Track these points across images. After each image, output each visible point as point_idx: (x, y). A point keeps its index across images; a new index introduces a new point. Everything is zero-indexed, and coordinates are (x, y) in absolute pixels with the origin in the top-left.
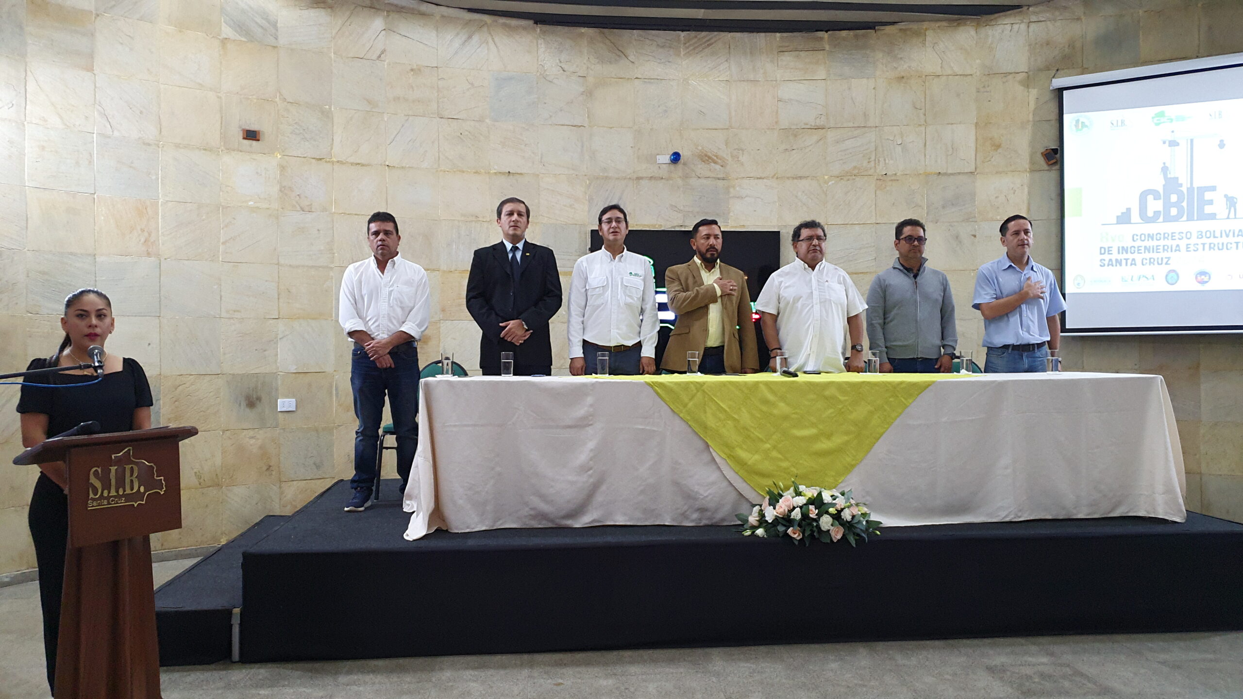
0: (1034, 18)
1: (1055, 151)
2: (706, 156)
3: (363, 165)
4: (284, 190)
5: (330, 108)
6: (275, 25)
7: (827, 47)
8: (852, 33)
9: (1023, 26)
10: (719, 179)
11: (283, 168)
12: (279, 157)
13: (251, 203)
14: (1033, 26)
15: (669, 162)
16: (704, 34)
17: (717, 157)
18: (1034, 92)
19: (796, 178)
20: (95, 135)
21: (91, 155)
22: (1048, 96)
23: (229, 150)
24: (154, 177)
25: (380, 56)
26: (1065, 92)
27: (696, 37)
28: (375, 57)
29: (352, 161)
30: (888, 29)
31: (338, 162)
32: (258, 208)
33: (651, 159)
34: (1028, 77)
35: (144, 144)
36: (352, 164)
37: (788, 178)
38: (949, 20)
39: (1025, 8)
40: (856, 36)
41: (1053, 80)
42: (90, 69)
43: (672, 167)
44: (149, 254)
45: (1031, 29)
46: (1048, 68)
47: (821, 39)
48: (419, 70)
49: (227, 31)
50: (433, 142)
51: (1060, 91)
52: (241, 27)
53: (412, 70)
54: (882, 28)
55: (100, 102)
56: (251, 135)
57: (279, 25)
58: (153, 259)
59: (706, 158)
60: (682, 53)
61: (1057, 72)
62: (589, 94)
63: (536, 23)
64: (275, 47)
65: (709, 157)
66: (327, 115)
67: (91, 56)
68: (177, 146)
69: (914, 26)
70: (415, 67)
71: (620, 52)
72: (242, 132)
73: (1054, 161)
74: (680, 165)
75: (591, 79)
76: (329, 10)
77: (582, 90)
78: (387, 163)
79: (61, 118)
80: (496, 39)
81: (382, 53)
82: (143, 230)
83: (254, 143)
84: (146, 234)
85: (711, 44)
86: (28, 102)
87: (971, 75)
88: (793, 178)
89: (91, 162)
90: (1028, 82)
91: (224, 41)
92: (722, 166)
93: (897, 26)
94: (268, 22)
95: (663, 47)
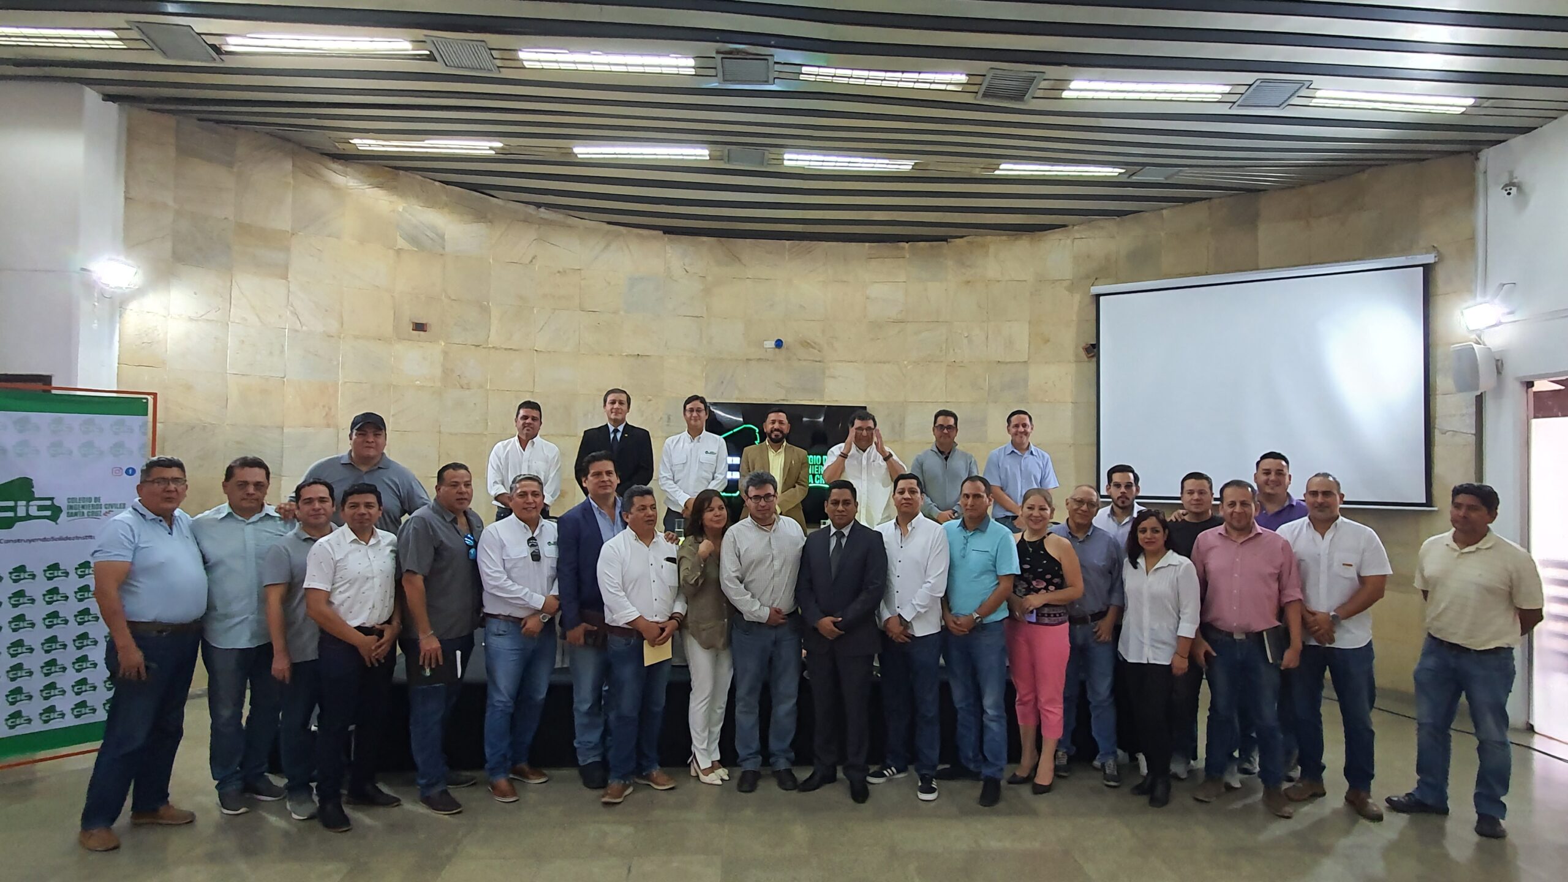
0: (1078, 236)
1: (1093, 345)
2: (806, 342)
3: (515, 350)
4: (447, 372)
5: (488, 304)
6: (442, 237)
7: (908, 256)
8: (928, 244)
9: (1069, 241)
10: (816, 361)
11: (446, 353)
12: (443, 344)
13: (418, 382)
14: (1076, 241)
15: (774, 346)
16: (805, 242)
17: (815, 343)
18: (1077, 297)
19: (880, 362)
20: (287, 330)
21: (283, 346)
22: (1088, 300)
23: (400, 338)
24: (335, 363)
25: (531, 261)
26: (1101, 298)
27: (799, 245)
28: (527, 262)
29: (505, 347)
30: (958, 240)
31: (493, 347)
32: (423, 386)
33: (760, 344)
34: (1073, 283)
35: (329, 336)
36: (506, 349)
37: (874, 362)
38: (1008, 235)
39: (1070, 227)
40: (931, 246)
41: (1092, 288)
42: (286, 278)
43: (777, 350)
44: (328, 426)
45: (1075, 243)
46: (1088, 277)
47: (903, 248)
48: (565, 272)
49: (401, 243)
50: (574, 331)
51: (1098, 296)
52: (414, 240)
53: (559, 272)
54: (953, 240)
55: (292, 304)
56: (420, 327)
57: (446, 237)
58: (331, 429)
59: (806, 344)
60: (787, 258)
61: (1096, 281)
62: (707, 291)
63: (664, 233)
64: (442, 255)
65: (808, 343)
66: (485, 310)
67: (287, 268)
68: (356, 337)
69: (979, 239)
70: (561, 270)
71: (736, 258)
72: (412, 325)
73: (1092, 354)
74: (783, 349)
75: (709, 278)
76: (489, 224)
77: (702, 288)
78: (536, 348)
79: (259, 318)
80: (631, 247)
81: (534, 258)
82: (324, 406)
83: (422, 333)
84: (327, 409)
85: (810, 252)
86: (232, 306)
87: (1025, 281)
88: (878, 363)
89: (282, 352)
90: (1072, 287)
91: (399, 251)
92: (819, 351)
93: (965, 239)
94: (437, 235)
95: (771, 253)
